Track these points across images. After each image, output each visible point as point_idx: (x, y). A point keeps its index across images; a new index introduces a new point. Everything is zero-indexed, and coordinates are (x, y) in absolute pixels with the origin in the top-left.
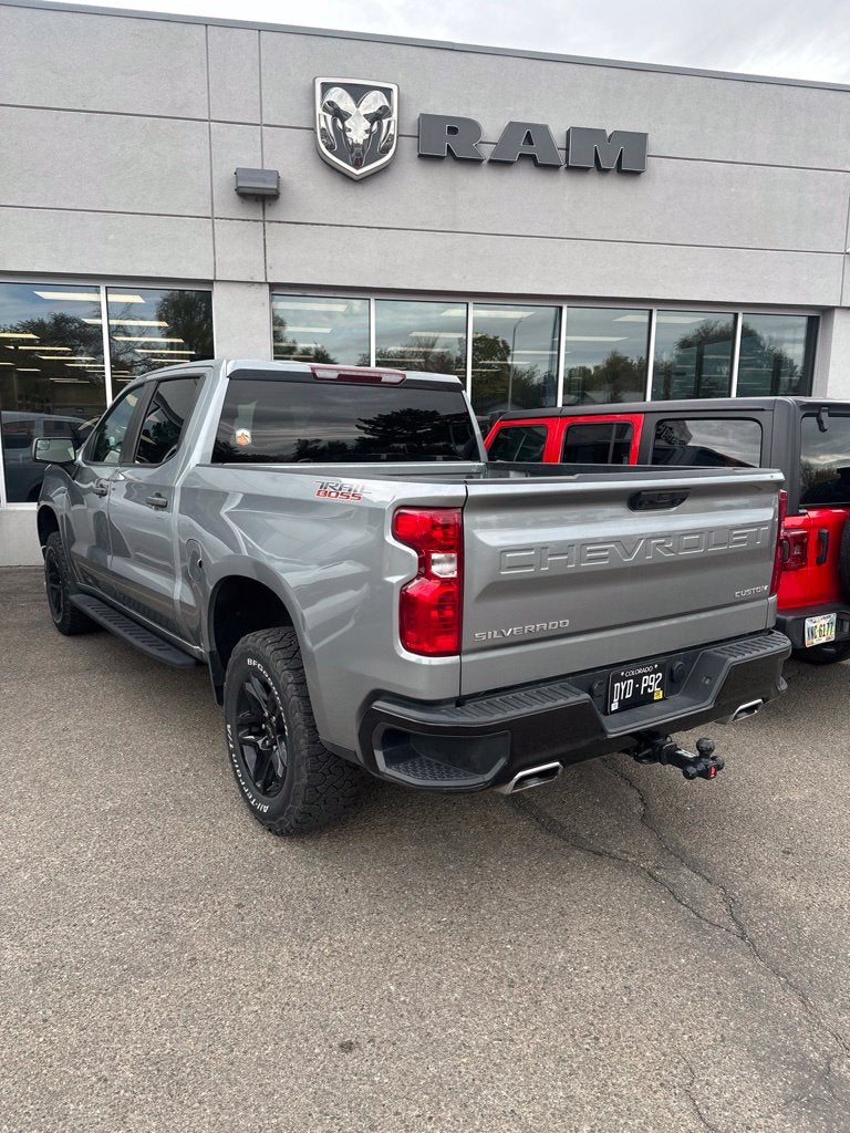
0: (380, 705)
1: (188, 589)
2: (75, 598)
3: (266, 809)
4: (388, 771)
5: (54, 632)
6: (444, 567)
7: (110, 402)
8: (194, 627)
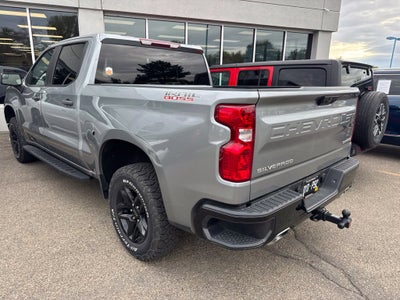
0: (207, 206)
1: (86, 145)
2: (26, 147)
3: (136, 250)
4: (213, 239)
5: (16, 162)
6: (245, 136)
7: (34, 62)
8: (91, 163)
